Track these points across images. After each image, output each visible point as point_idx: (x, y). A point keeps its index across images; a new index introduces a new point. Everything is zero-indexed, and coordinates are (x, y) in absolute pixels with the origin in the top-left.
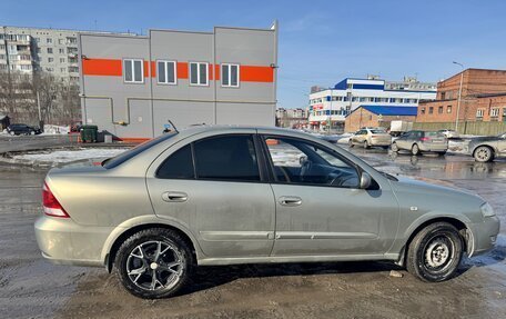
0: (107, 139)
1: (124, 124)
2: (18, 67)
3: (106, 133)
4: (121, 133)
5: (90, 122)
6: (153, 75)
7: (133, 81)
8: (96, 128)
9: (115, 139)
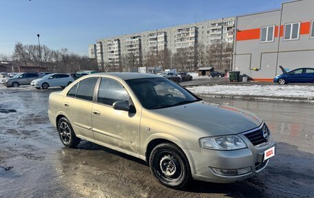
0: (244, 79)
1: (257, 70)
2: (227, 40)
3: (245, 76)
4: (254, 75)
5: (237, 69)
6: (281, 35)
7: (266, 41)
8: (239, 73)
9: (249, 79)
